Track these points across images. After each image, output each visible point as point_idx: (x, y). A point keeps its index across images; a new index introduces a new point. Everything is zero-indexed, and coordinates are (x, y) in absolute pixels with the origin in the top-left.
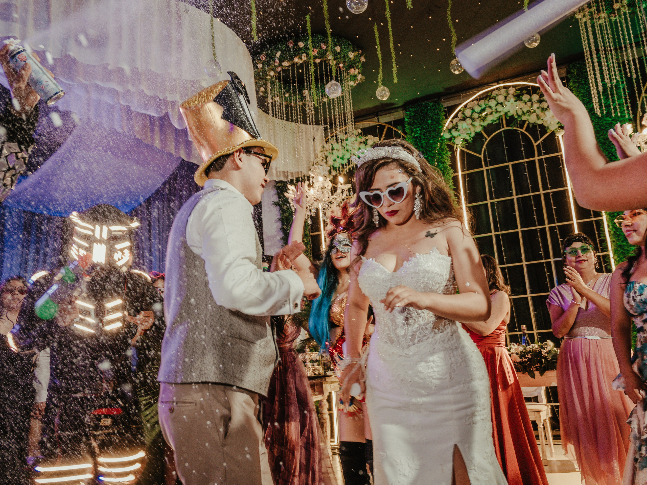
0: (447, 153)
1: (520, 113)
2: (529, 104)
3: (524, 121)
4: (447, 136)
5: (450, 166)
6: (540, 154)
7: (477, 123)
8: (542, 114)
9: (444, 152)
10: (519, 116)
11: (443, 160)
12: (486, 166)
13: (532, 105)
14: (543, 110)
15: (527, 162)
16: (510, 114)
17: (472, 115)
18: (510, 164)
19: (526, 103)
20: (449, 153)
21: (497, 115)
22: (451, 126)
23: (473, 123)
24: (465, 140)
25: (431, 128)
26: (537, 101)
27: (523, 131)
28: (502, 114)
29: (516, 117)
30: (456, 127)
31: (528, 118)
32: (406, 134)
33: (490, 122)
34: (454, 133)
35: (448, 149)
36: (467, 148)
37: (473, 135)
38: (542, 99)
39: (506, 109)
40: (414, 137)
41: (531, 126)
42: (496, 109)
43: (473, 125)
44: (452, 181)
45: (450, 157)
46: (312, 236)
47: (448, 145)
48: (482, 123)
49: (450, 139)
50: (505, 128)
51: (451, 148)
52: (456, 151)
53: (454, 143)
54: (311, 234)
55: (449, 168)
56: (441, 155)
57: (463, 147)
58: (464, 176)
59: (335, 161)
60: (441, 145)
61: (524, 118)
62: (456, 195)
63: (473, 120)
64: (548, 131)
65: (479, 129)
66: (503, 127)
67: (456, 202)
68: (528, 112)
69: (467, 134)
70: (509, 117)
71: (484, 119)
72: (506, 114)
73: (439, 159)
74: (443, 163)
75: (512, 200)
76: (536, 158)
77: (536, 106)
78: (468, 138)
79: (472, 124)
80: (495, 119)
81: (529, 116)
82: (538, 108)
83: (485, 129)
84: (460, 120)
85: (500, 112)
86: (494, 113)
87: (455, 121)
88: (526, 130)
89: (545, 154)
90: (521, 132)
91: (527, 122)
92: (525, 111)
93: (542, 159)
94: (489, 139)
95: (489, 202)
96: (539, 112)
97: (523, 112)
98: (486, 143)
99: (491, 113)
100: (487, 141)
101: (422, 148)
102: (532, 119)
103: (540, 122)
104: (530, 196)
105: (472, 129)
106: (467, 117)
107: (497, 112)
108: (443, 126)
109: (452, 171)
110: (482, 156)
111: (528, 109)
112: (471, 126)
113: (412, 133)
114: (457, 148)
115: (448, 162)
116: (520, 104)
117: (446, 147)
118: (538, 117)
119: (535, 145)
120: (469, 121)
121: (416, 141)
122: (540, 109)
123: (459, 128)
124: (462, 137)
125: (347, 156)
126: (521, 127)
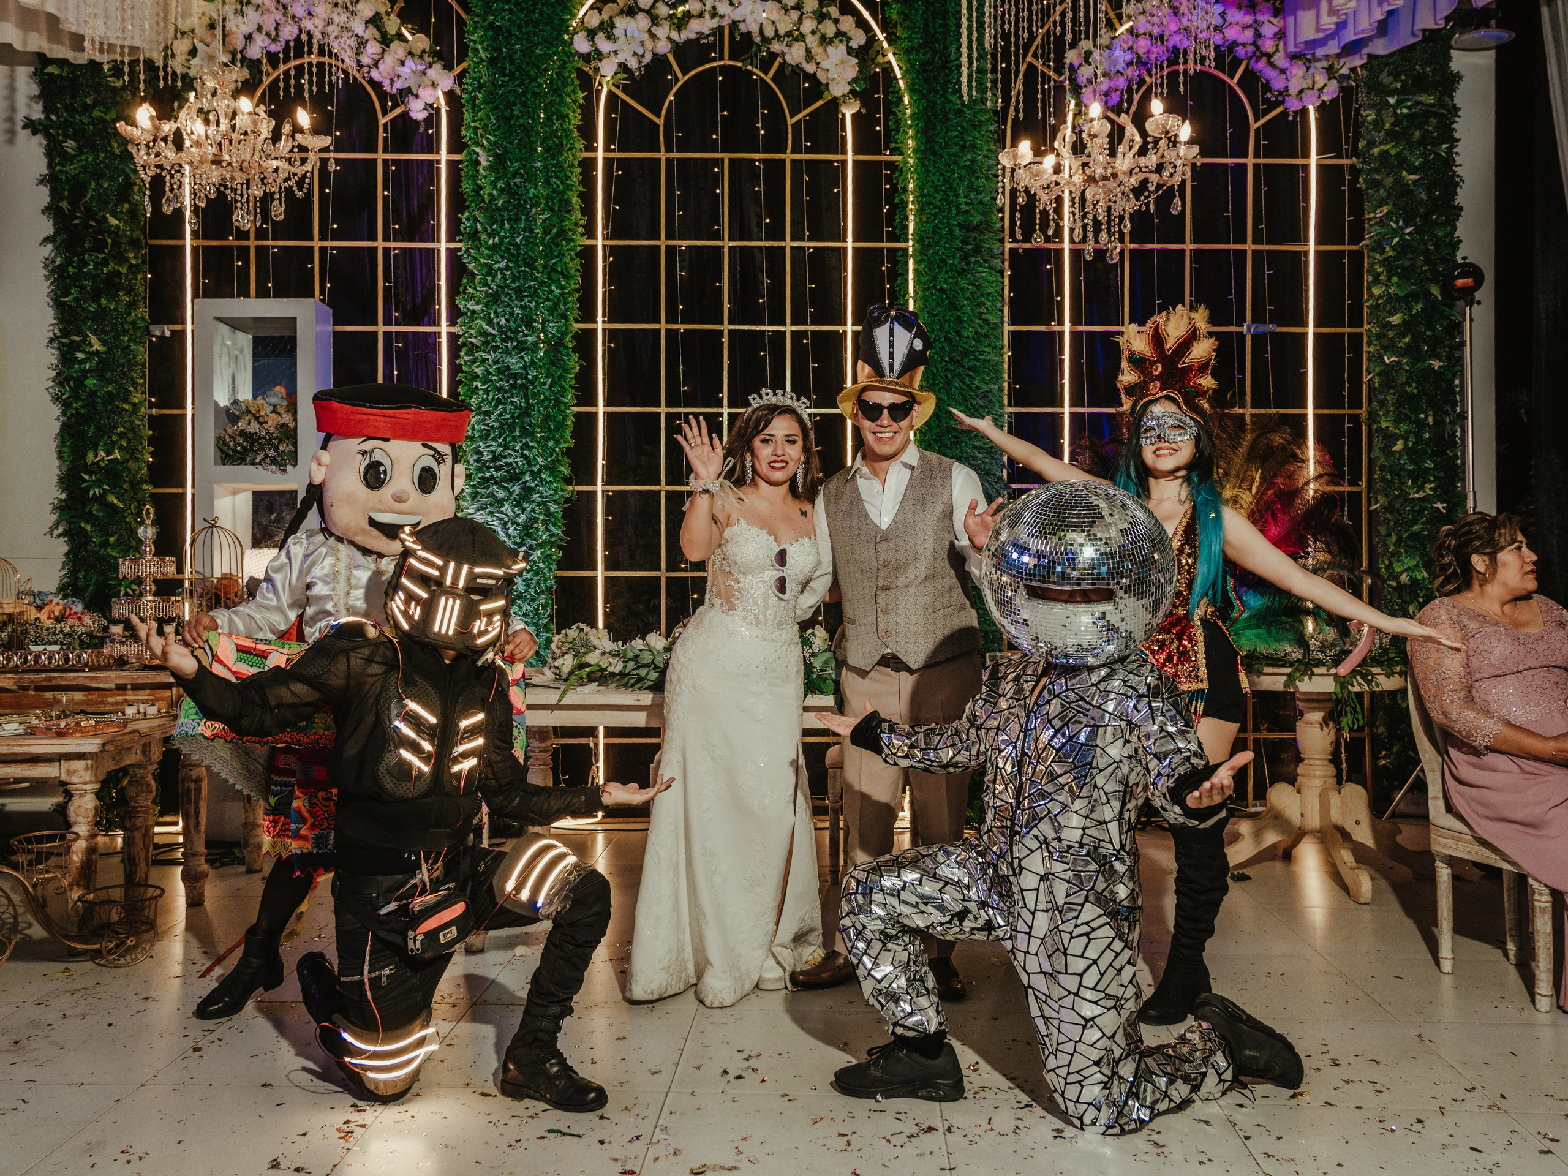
0: (574, 92)
1: (769, 32)
2: (795, 15)
3: (774, 56)
4: (582, 45)
5: (579, 128)
6: (796, 149)
7: (662, 32)
8: (820, 50)
9: (570, 89)
10: (766, 40)
11: (564, 110)
12: (668, 150)
13: (800, 20)
14: (824, 41)
15: (764, 161)
16: (743, 28)
17: (653, 6)
18: (726, 157)
19: (786, 11)
20: (581, 95)
21: (714, 23)
22: (594, 21)
23: (654, 29)
24: (624, 67)
25: (541, 14)
26: (814, 12)
27: (767, 79)
28: (725, 22)
29: (758, 40)
30: (607, 29)
31: (786, 50)
32: (468, 11)
33: (693, 36)
34: (604, 45)
35: (577, 82)
36: (625, 88)
37: (648, 58)
38: (824, 10)
39: (737, 15)
40: (491, 24)
41: (788, 71)
42: (714, 8)
43: (653, 36)
44: (579, 170)
45: (581, 106)
46: (153, 248)
47: (579, 71)
48: (674, 35)
49: (586, 58)
50: (727, 61)
51: (587, 82)
52: (599, 92)
53: (597, 70)
54: (150, 242)
55: (576, 133)
56: (561, 96)
57: (617, 87)
58: (608, 162)
59: (249, 37)
60: (563, 67)
61: (776, 47)
62: (584, 212)
63: (655, 20)
64: (826, 94)
65: (663, 47)
66: (722, 58)
67: (581, 229)
68: (789, 34)
69: (635, 54)
70: (742, 35)
71: (680, 24)
72: (734, 25)
73: (552, 103)
74: (563, 117)
75: (719, 249)
76: (789, 157)
77: (808, 25)
78: (633, 64)
79: (649, 31)
80: (706, 31)
81: (789, 45)
82: (813, 32)
83: (679, 49)
84: (622, 12)
85: (722, 17)
86: (707, 15)
87: (609, 9)
88: (772, 79)
89: (809, 151)
90: (762, 79)
91: (779, 60)
92: (782, 32)
93: (801, 161)
94: (683, 79)
95: (663, 243)
96: (812, 41)
97: (776, 31)
98: (675, 90)
99: (701, 15)
100: (679, 84)
101: (512, 63)
102: (795, 55)
103: (810, 68)
104: (760, 248)
105: (649, 45)
106: (641, 10)
107: (714, 14)
108: (573, 16)
109: (580, 144)
110: (661, 122)
111: (790, 27)
112: (646, 35)
113: (486, 14)
114: (600, 84)
115: (575, 118)
116: (772, 10)
117: (574, 75)
118: (809, 56)
119: (791, 121)
120: (643, 21)
121: (495, 38)
122: (818, 35)
123: (615, 31)
124: (620, 59)
125: (289, 32)
126: (765, 67)
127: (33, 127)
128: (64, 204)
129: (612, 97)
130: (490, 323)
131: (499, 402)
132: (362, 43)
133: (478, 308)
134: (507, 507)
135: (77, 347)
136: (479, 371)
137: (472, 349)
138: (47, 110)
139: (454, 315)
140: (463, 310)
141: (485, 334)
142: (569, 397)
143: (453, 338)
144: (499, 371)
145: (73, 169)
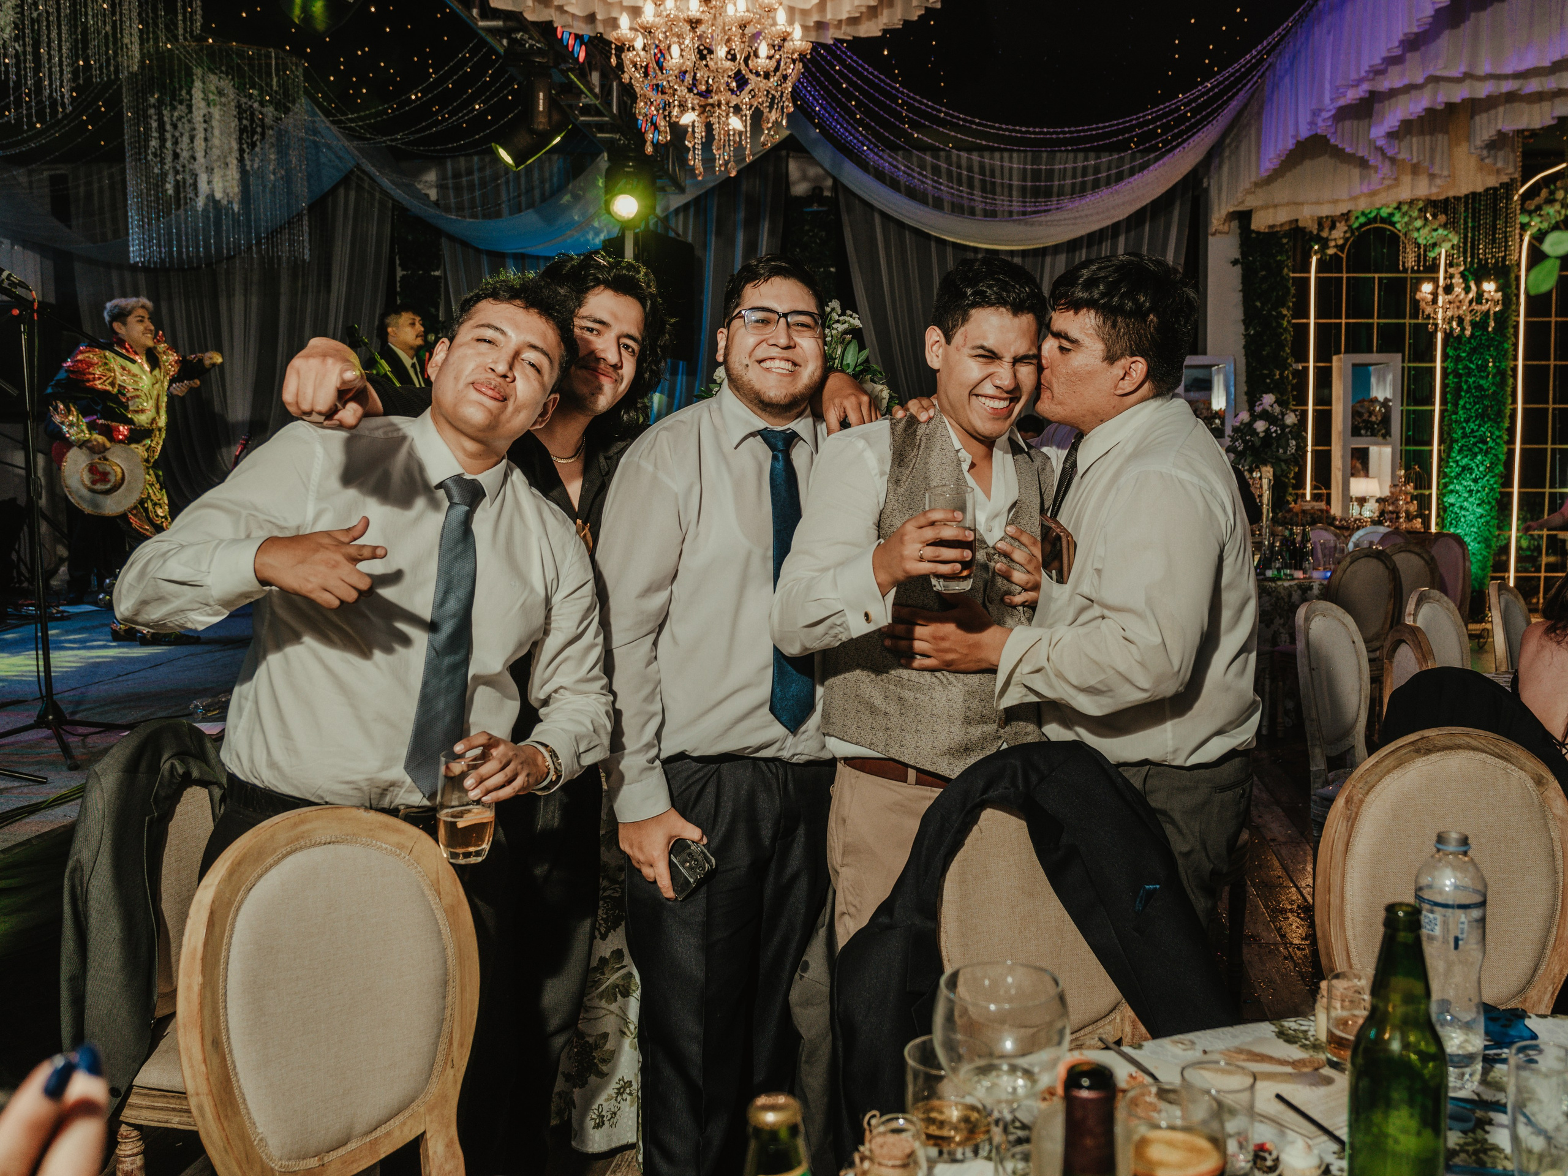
46: (1295, 323)
54: (1292, 321)
95: (1553, 319)
127: (1235, 262)
129: (1530, 243)
130: (1471, 362)
131: (1475, 404)
133: (1464, 355)
134: (1479, 457)
136: (1465, 387)
137: (1459, 376)
138: (1243, 253)
139: (1446, 356)
140: (1451, 354)
141: (1469, 368)
142: (1509, 401)
143: (1445, 369)
144: (1475, 388)
145: (1264, 286)
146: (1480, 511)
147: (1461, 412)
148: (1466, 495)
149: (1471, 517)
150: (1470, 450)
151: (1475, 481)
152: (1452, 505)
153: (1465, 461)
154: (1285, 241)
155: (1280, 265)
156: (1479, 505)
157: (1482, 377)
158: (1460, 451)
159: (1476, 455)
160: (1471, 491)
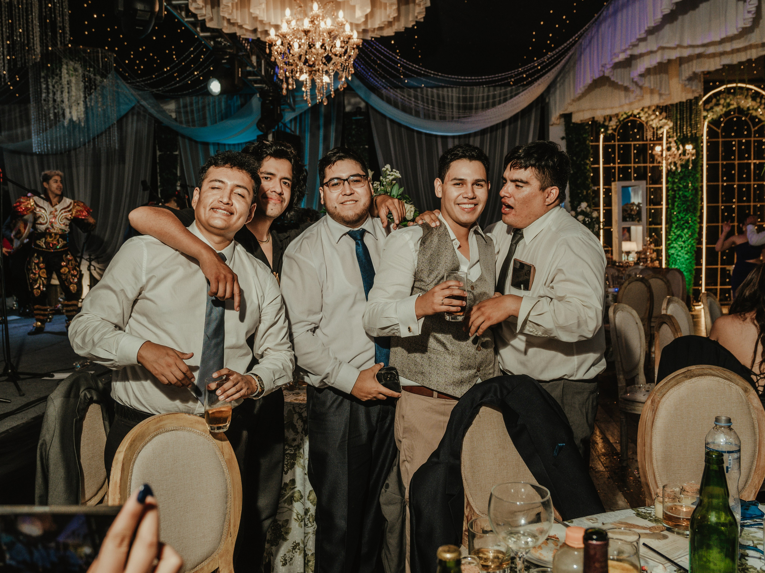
1: (751, 108)
3: (748, 114)
6: (755, 137)
10: (748, 110)
12: (722, 138)
15: (746, 140)
16: (744, 107)
18: (737, 140)
27: (747, 119)
29: (746, 110)
33: (730, 110)
36: (711, 124)
37: (719, 115)
41: (753, 117)
50: (736, 115)
57: (709, 123)
58: (706, 142)
61: (751, 112)
70: (742, 109)
72: (741, 106)
75: (735, 163)
76: (752, 139)
80: (734, 108)
81: (755, 111)
83: (726, 113)
87: (711, 105)
89: (757, 137)
91: (750, 114)
92: (754, 108)
93: (755, 140)
94: (726, 120)
95: (720, 162)
98: (723, 123)
100: (724, 121)
103: (760, 117)
104: (745, 163)
110: (719, 131)
116: (754, 103)
119: (753, 130)
126: (746, 116)
127: (563, 138)
128: (575, 158)
129: (708, 126)
130: (680, 184)
131: (683, 204)
132: (650, 115)
133: (676, 180)
134: (686, 230)
135: (580, 193)
136: (678, 196)
137: (674, 191)
138: (567, 134)
139: (667, 181)
140: (670, 180)
141: (680, 187)
142: (700, 202)
143: (667, 188)
144: (683, 196)
145: (578, 150)
146: (687, 256)
147: (676, 209)
148: (680, 249)
149: (683, 260)
150: (681, 227)
151: (684, 242)
152: (673, 254)
153: (678, 233)
154: (587, 127)
155: (585, 139)
156: (686, 254)
157: (686, 191)
158: (676, 228)
159: (683, 229)
160: (682, 247)
